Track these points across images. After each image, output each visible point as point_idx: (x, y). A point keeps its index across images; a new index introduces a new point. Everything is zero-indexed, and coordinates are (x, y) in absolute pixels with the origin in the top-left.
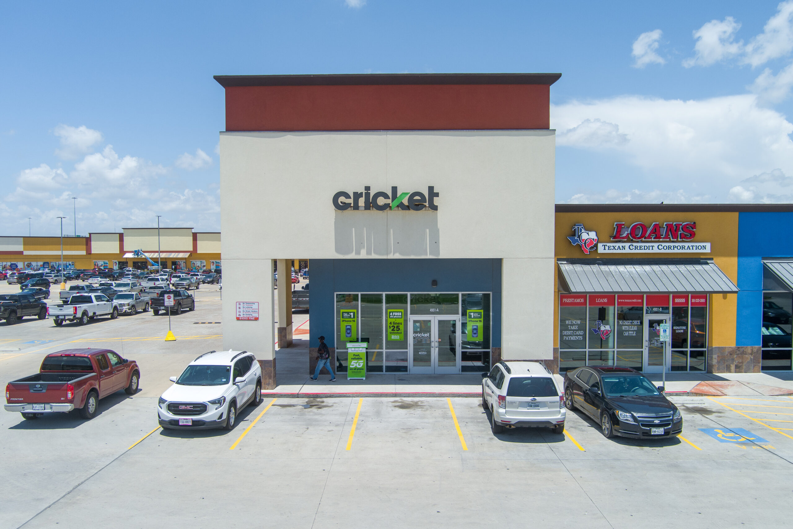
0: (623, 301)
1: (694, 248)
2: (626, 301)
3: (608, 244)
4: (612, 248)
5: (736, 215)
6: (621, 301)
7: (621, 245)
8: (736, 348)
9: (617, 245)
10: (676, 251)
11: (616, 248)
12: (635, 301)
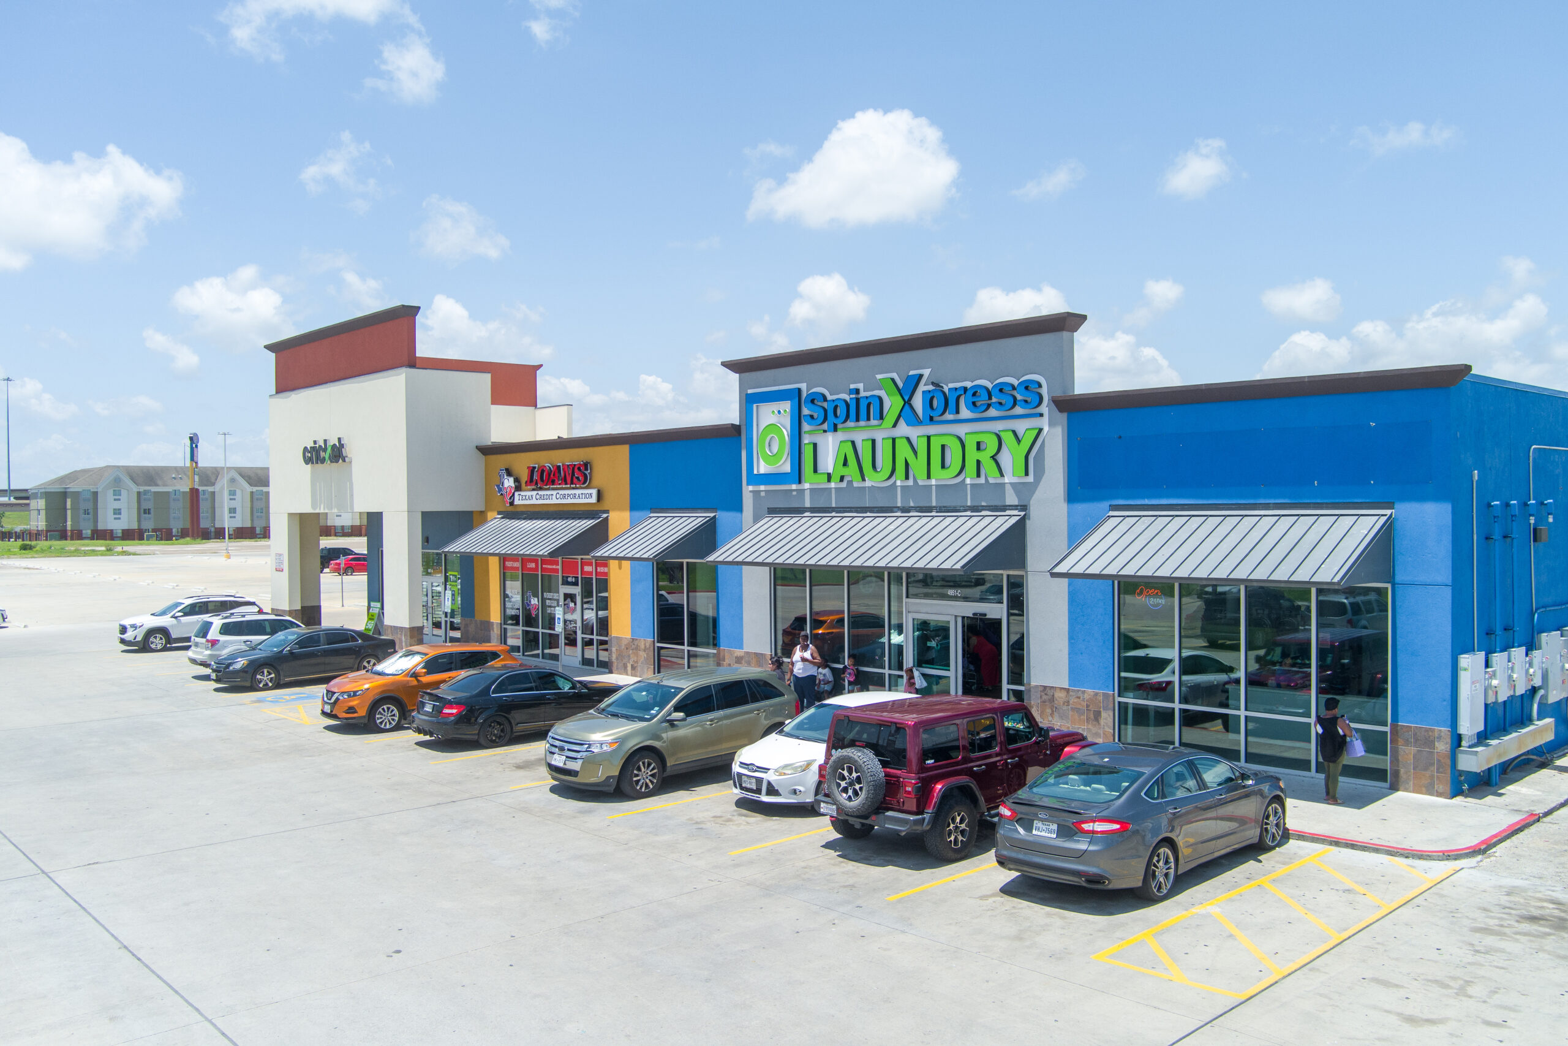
2: (548, 566)
5: (625, 449)
6: (545, 566)
8: (632, 640)
12: (554, 567)
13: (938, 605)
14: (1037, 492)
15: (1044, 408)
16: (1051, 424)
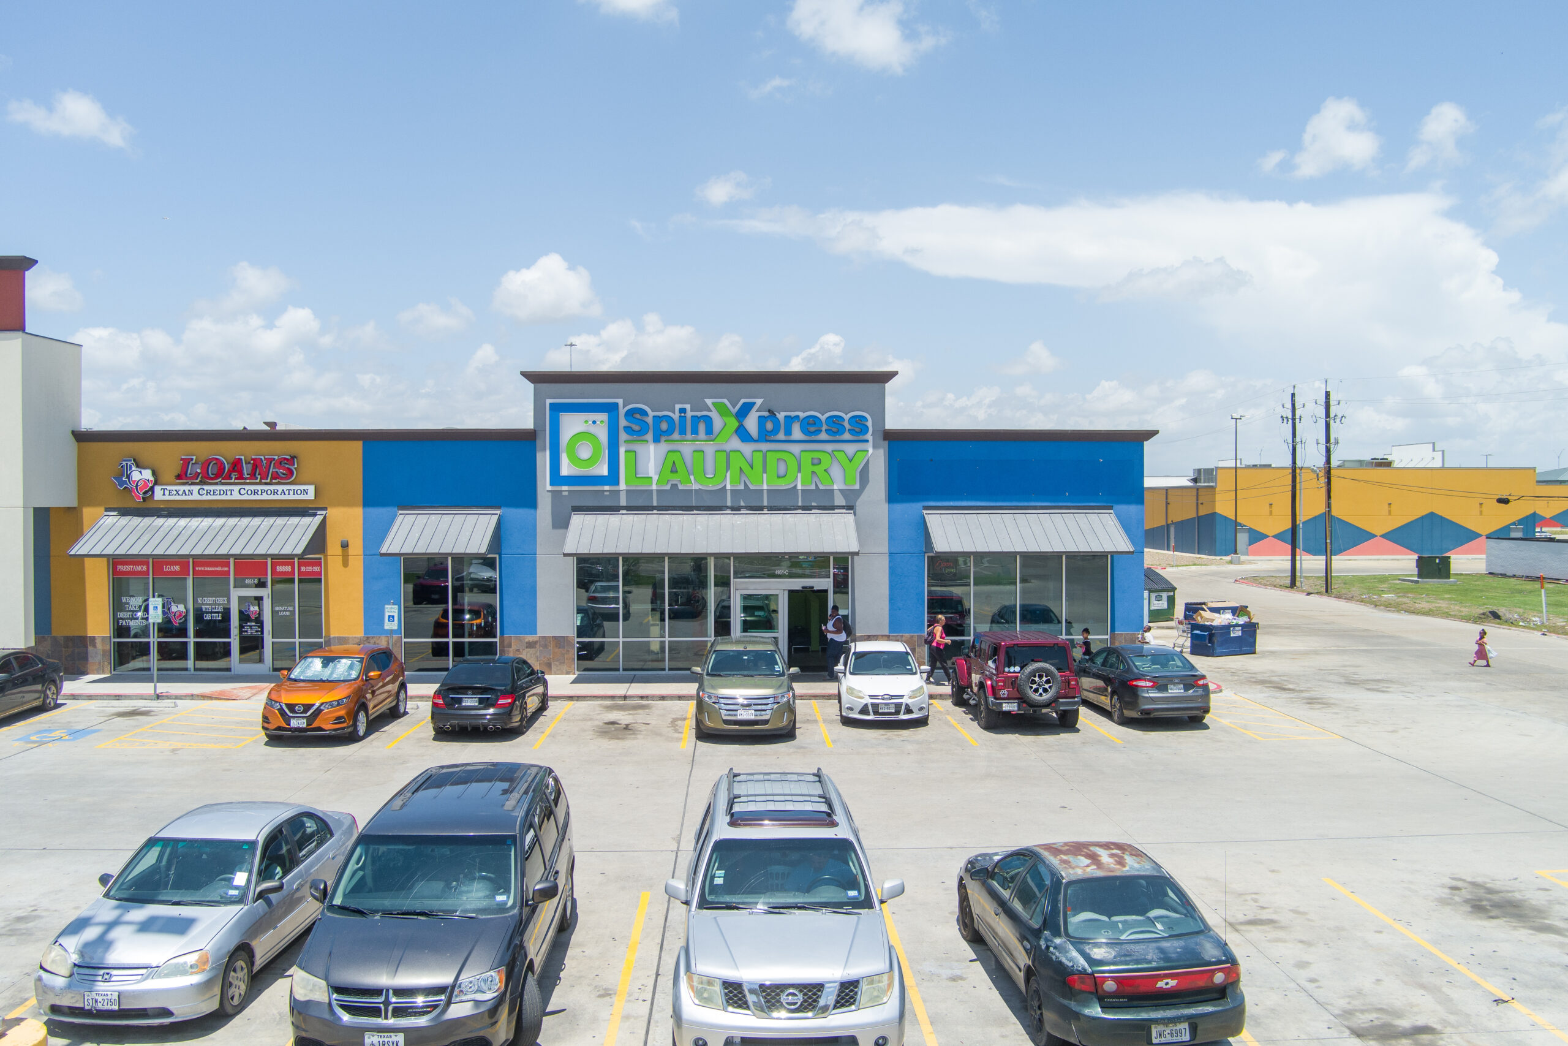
0: (203, 569)
1: (292, 492)
2: (206, 569)
3: (169, 488)
4: (175, 492)
5: (358, 445)
6: (200, 569)
7: (187, 488)
8: (365, 639)
9: (182, 488)
10: (265, 497)
11: (180, 493)
12: (219, 569)
13: (766, 582)
14: (862, 496)
15: (869, 436)
16: (874, 447)
